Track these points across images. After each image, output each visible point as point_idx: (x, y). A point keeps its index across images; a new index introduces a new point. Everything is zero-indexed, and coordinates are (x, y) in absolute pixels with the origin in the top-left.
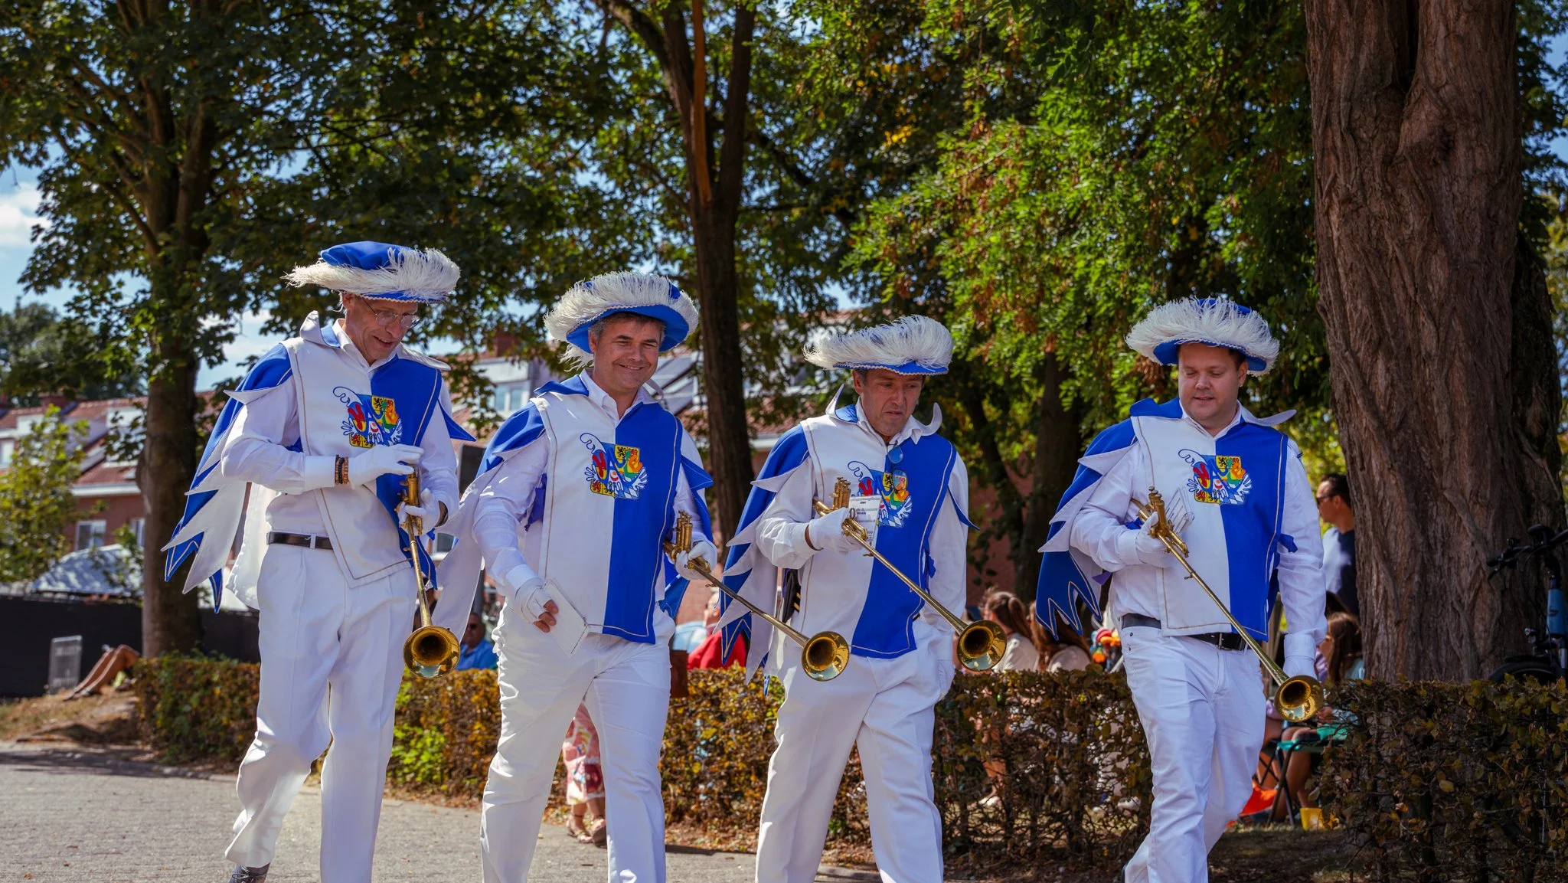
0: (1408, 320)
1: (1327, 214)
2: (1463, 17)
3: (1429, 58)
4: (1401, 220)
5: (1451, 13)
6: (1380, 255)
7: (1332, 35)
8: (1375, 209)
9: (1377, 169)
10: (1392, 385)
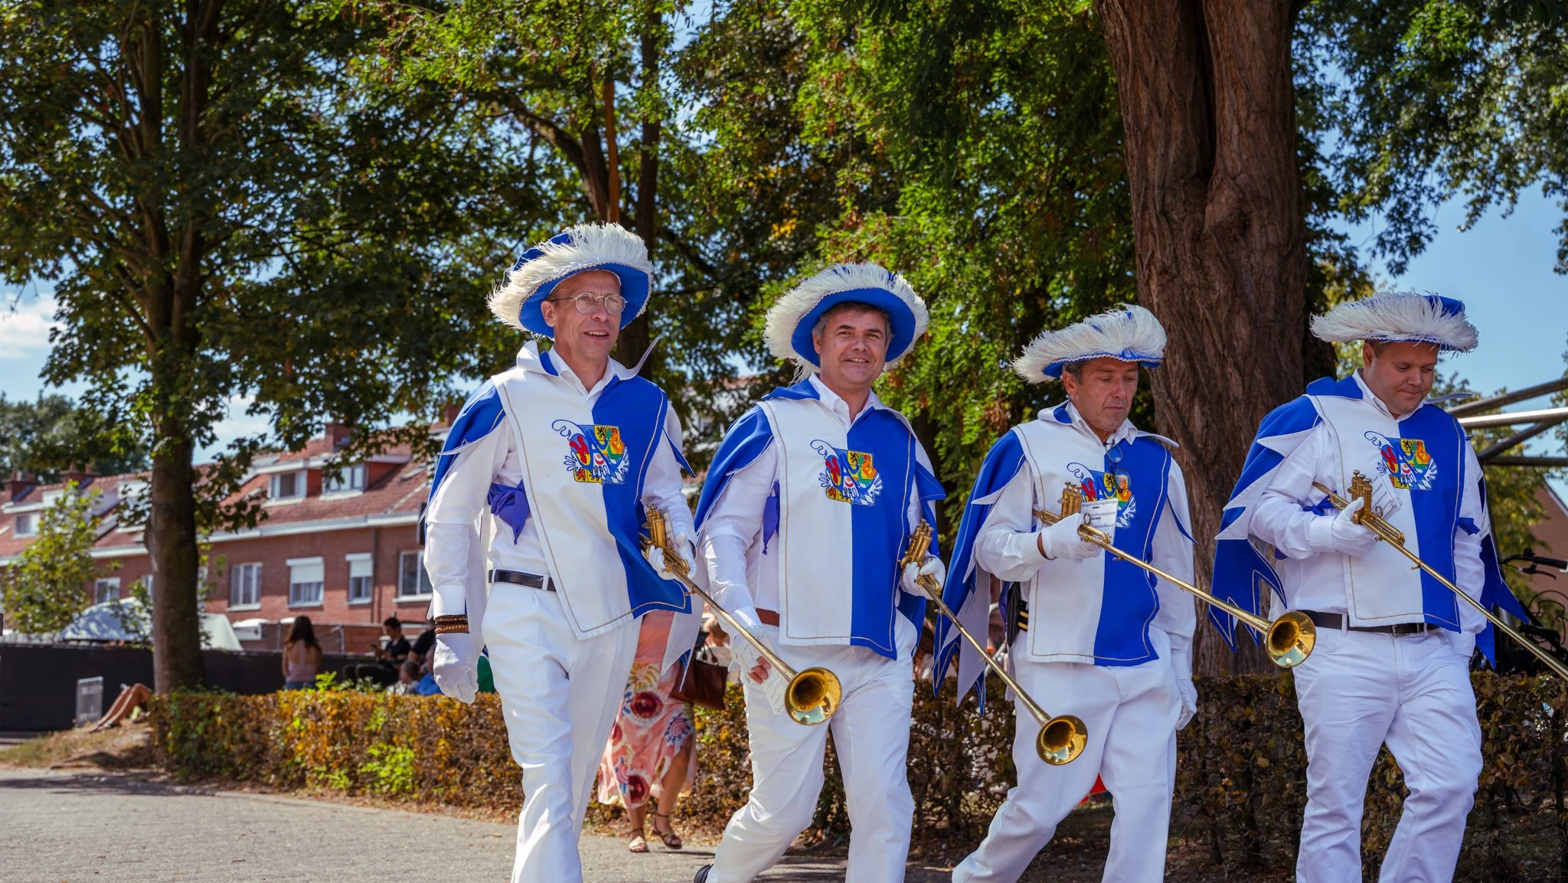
0: (1218, 370)
1: (1148, 284)
2: (1252, 117)
3: (1226, 151)
4: (1209, 287)
5: (1243, 114)
6: (1193, 317)
7: (1146, 133)
8: (1187, 279)
9: (1188, 245)
10: (1207, 426)
